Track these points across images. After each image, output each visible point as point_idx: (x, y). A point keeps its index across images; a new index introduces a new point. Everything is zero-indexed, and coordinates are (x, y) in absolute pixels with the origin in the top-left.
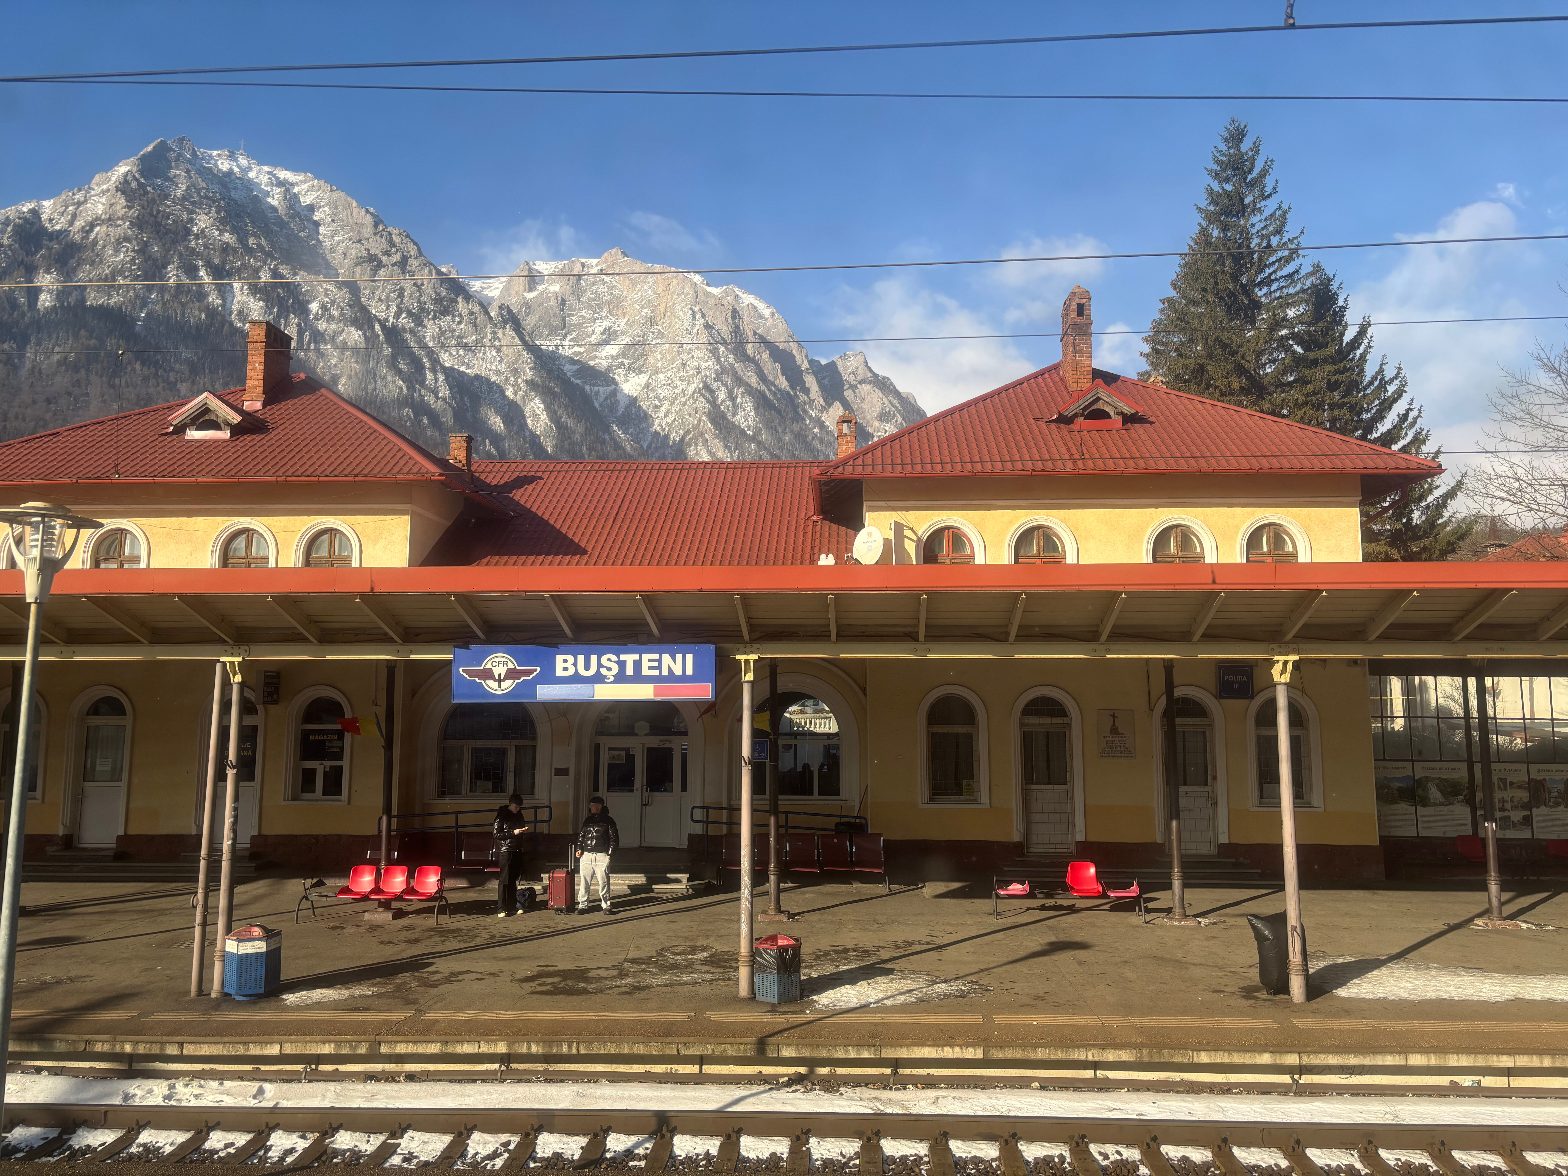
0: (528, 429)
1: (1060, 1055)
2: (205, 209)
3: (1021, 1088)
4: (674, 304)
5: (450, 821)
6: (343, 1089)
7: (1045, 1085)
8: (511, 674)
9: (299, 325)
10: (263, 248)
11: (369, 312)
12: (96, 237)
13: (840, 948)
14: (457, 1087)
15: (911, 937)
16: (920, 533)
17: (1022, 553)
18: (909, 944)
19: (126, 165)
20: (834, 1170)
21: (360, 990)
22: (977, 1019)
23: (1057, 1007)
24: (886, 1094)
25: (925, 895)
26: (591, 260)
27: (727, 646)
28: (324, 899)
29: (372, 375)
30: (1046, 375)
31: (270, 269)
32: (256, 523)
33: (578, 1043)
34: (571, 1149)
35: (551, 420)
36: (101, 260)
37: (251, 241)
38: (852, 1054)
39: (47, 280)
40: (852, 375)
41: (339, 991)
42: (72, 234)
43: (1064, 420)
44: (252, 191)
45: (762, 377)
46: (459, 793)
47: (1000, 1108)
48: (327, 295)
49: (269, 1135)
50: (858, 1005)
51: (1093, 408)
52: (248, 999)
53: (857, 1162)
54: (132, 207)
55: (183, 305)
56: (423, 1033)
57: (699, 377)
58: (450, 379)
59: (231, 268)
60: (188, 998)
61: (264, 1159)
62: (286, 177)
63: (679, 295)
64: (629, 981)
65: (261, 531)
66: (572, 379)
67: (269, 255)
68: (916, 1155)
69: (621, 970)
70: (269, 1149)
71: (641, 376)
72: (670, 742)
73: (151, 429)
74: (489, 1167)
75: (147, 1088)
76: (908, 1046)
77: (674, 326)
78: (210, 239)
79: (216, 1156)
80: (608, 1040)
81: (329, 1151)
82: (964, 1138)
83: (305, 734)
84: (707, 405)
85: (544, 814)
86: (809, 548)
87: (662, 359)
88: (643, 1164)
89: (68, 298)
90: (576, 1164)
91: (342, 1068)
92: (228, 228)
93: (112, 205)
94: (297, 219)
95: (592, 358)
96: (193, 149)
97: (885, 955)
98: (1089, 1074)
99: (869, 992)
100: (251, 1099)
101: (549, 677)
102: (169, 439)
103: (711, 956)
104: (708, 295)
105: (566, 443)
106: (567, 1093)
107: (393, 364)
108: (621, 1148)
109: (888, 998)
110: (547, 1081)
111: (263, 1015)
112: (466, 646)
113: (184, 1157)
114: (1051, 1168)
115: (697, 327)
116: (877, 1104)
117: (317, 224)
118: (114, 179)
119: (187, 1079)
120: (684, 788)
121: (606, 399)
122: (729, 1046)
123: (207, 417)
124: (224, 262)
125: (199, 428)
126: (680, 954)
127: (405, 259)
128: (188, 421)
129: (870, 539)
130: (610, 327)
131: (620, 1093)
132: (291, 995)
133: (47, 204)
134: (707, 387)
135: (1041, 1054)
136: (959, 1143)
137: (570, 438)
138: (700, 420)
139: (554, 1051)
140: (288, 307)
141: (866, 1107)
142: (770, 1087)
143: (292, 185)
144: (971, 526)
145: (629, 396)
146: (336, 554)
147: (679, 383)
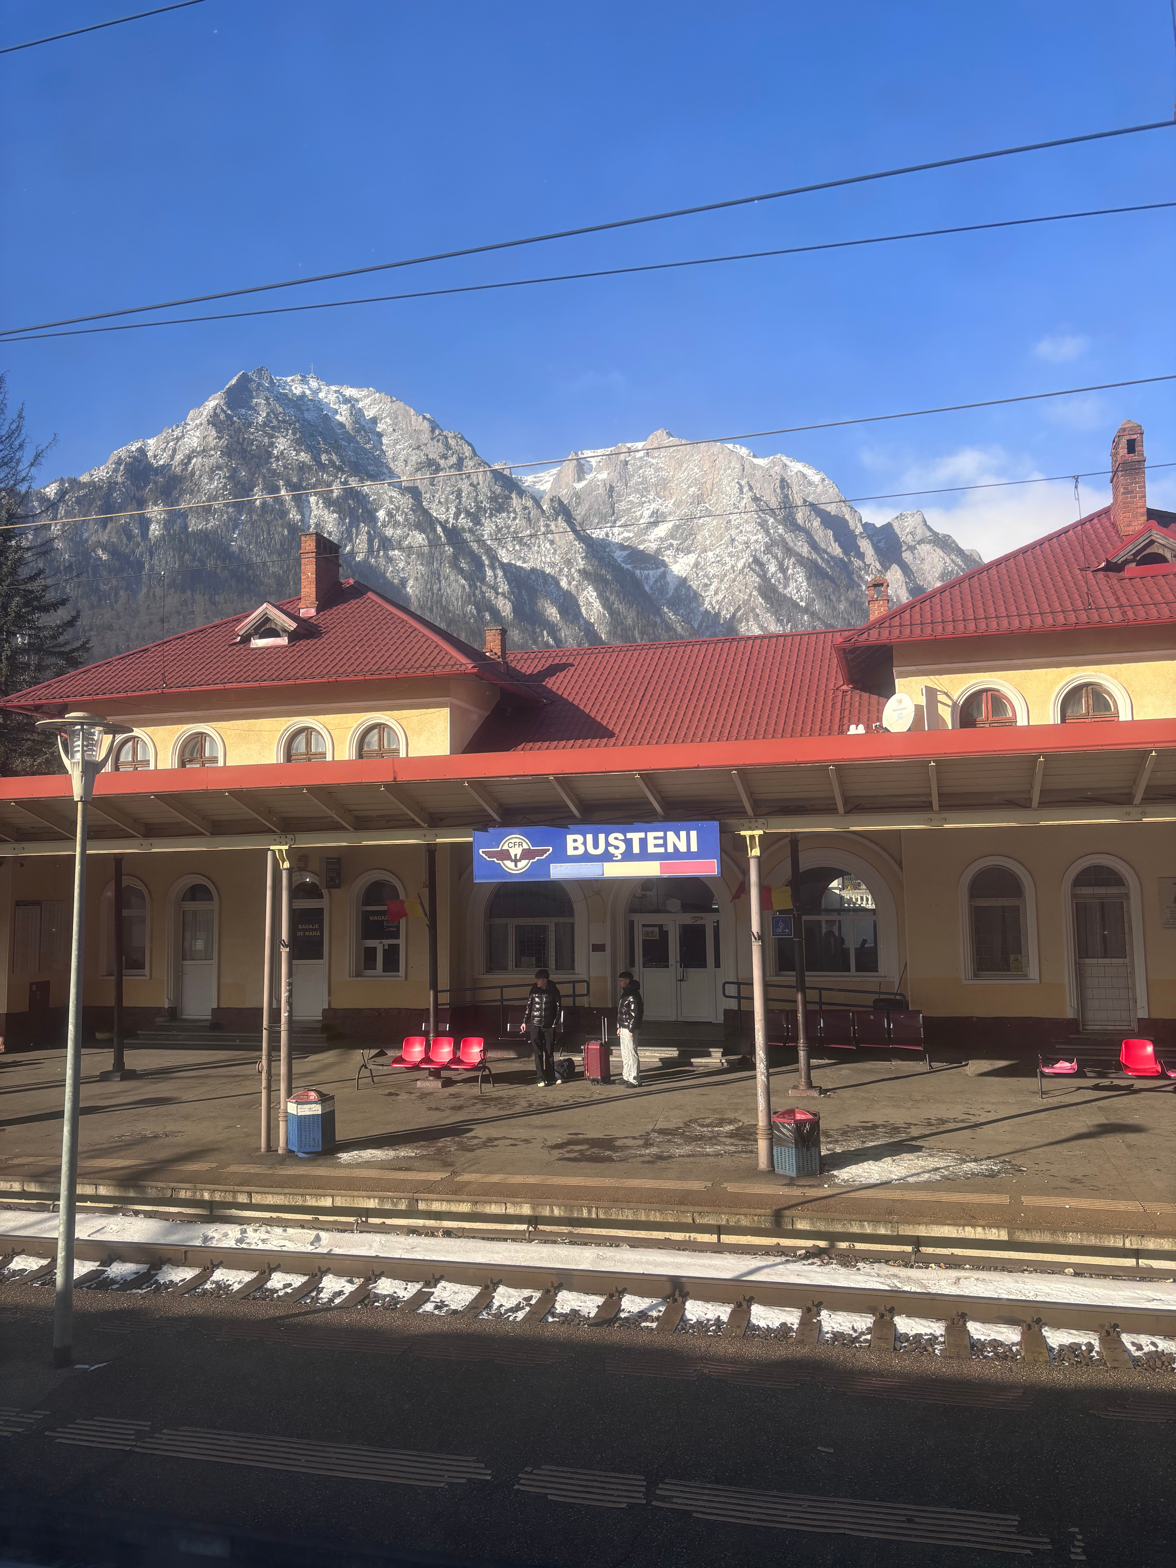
0: (583, 617)
1: (1093, 1241)
2: (283, 432)
3: (1053, 1273)
4: (720, 480)
5: (495, 994)
6: (387, 1241)
7: (1080, 1272)
8: (526, 854)
9: (368, 533)
10: (334, 463)
11: (431, 516)
12: (193, 468)
13: (869, 1125)
14: (489, 1245)
15: (945, 1115)
16: (955, 698)
17: (1069, 712)
18: (943, 1121)
19: (214, 399)
20: (844, 1344)
21: (404, 1152)
22: (1005, 1199)
23: (1095, 1191)
24: (904, 1272)
25: (968, 1073)
26: (637, 444)
27: (732, 821)
28: (381, 1068)
29: (436, 575)
30: (1096, 521)
31: (340, 481)
32: (312, 721)
33: (597, 1208)
34: (587, 1307)
35: (604, 607)
36: (198, 488)
37: (324, 457)
38: (868, 1229)
39: (156, 512)
40: (910, 536)
41: (386, 1152)
42: (173, 467)
43: (1113, 567)
44: (322, 410)
45: (814, 545)
46: (505, 968)
47: (1027, 1292)
48: (392, 502)
49: (321, 1278)
50: (879, 1182)
51: (1145, 553)
52: (309, 1155)
53: (869, 1337)
54: (222, 438)
55: (268, 523)
56: (455, 1193)
57: (748, 551)
58: (508, 574)
59: (307, 485)
60: (259, 1153)
61: (316, 1299)
62: (352, 393)
63: (725, 470)
64: (654, 1150)
65: (318, 729)
66: (623, 565)
67: (340, 469)
68: (931, 1334)
69: (647, 1140)
70: (320, 1290)
71: (690, 556)
72: (702, 918)
73: (223, 640)
74: (511, 1319)
75: (223, 1232)
76: (927, 1224)
77: (722, 502)
78: (288, 460)
79: (275, 1295)
80: (625, 1206)
81: (371, 1296)
82: (984, 1320)
83: (366, 915)
84: (757, 579)
85: (581, 989)
86: (838, 719)
87: (710, 537)
88: (654, 1325)
89: (173, 526)
90: (591, 1322)
91: (389, 1221)
92: (303, 448)
93: (205, 437)
94: (363, 433)
95: (641, 542)
96: (271, 377)
97: (915, 1132)
98: (1130, 1262)
99: (892, 1169)
100: (309, 1245)
101: (561, 856)
102: (237, 649)
103: (737, 1129)
104: (754, 467)
105: (619, 628)
106: (588, 1255)
107: (454, 564)
108: (635, 1309)
109: (912, 1175)
110: (572, 1243)
111: (320, 1171)
112: (484, 829)
113: (249, 1295)
114: (1077, 1356)
115: (745, 501)
116: (895, 1281)
117: (380, 435)
118: (205, 413)
119: (258, 1225)
120: (717, 965)
121: (656, 582)
122: (743, 1217)
123: (268, 626)
124: (301, 480)
125: (261, 637)
126: (707, 1126)
127: (461, 460)
128: (252, 631)
129: (900, 707)
130: (658, 510)
131: (638, 1257)
132: (345, 1154)
133: (151, 442)
134: (756, 561)
135: (1072, 1239)
136: (978, 1325)
137: (622, 623)
138: (750, 595)
139: (575, 1215)
140: (358, 516)
141: (882, 1283)
142: (786, 1258)
143: (357, 400)
144: (1010, 687)
145: (678, 577)
146: (385, 747)
147: (728, 559)
